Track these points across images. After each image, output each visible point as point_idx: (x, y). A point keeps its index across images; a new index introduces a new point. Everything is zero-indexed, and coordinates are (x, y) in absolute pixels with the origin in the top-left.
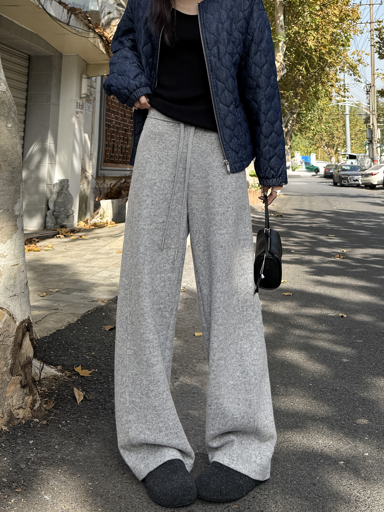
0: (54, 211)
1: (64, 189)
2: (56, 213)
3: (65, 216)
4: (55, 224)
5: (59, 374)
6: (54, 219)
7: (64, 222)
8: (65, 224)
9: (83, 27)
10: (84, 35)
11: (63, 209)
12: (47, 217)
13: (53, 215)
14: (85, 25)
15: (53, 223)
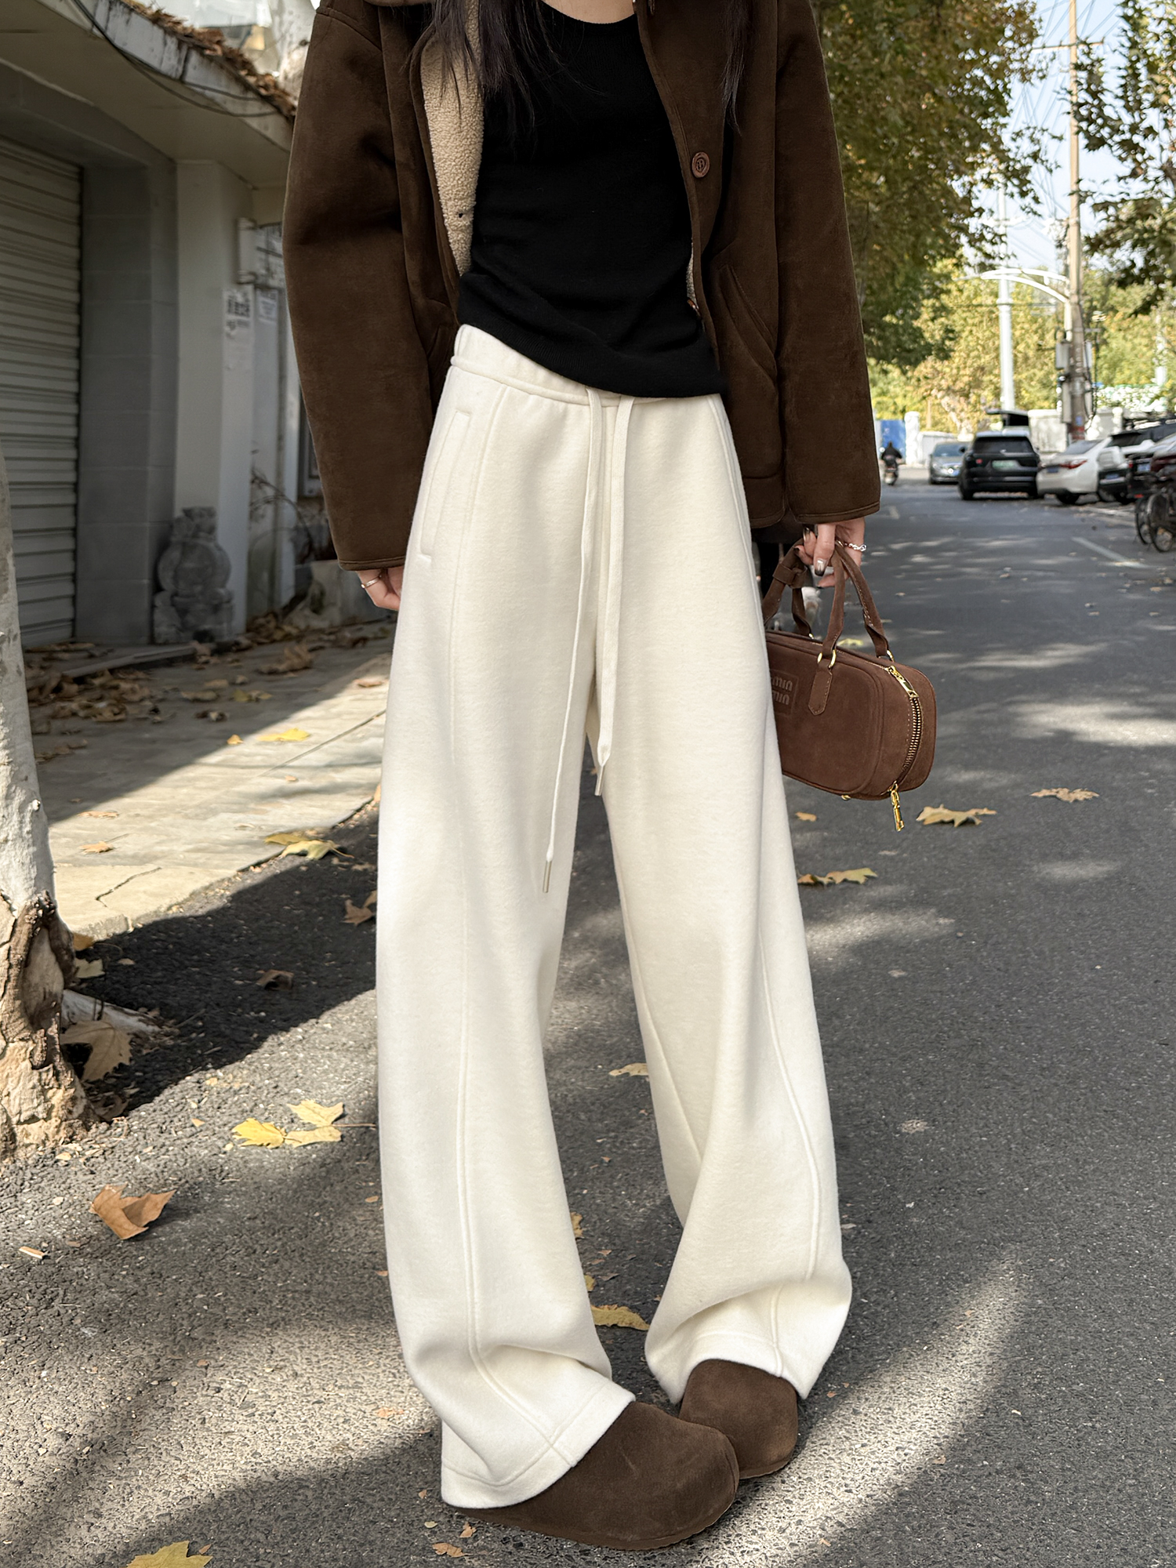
0: (176, 594)
1: (202, 534)
2: (182, 600)
3: (208, 608)
4: (180, 631)
5: (151, 1028)
6: (175, 615)
7: (205, 621)
8: (208, 627)
11: (200, 587)
12: (157, 610)
13: (173, 605)
15: (173, 625)
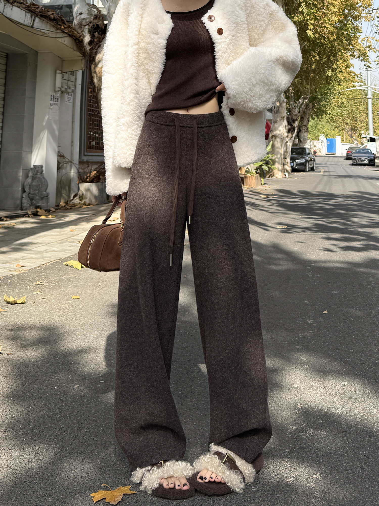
0: (30, 193)
1: (38, 174)
2: (31, 195)
3: (39, 198)
4: (30, 205)
6: (29, 200)
7: (38, 203)
8: (39, 204)
9: (50, 29)
10: (50, 35)
11: (37, 191)
12: (23, 199)
13: (29, 197)
14: (52, 27)
15: (29, 204)
